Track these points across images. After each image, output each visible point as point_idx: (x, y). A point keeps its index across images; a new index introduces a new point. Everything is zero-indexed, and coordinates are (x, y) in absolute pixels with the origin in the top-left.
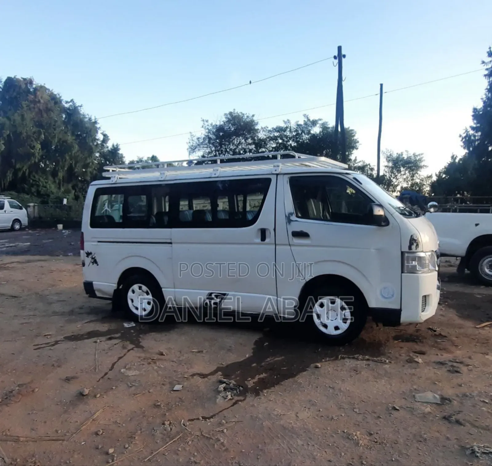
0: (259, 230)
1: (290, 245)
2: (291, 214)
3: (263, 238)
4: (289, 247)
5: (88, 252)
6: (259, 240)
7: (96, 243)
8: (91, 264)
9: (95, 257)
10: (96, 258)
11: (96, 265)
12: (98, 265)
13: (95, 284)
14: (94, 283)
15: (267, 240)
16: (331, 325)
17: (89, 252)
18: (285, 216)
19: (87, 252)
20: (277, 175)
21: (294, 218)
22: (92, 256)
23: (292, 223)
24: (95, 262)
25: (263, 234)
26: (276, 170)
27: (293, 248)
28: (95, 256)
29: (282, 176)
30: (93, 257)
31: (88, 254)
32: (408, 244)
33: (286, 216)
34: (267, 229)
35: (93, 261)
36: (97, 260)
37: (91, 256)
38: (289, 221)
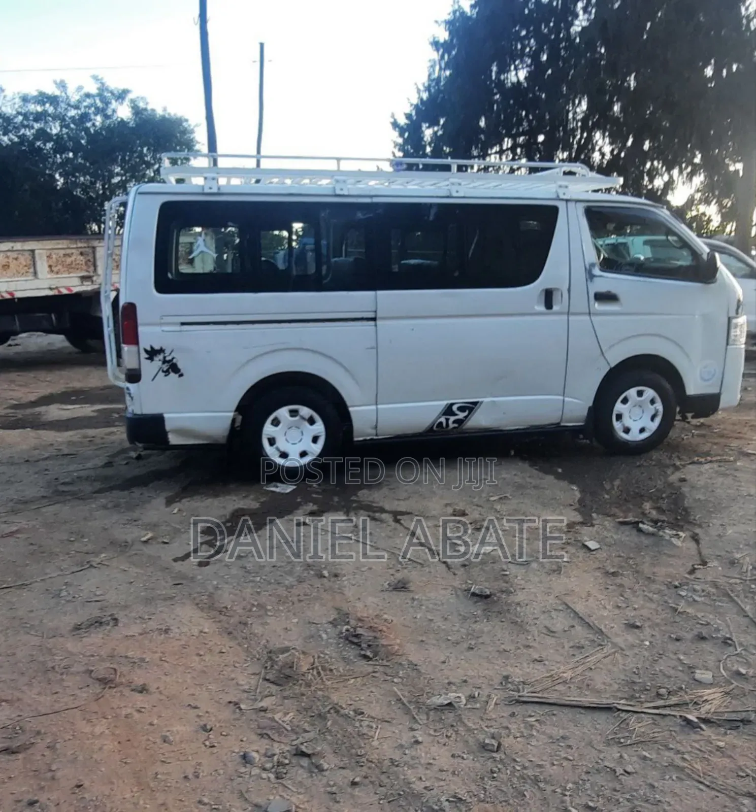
0: (543, 290)
1: (590, 314)
2: (592, 265)
3: (549, 304)
4: (587, 318)
5: (152, 348)
6: (542, 308)
7: (178, 328)
8: (161, 374)
9: (173, 358)
10: (174, 361)
11: (177, 375)
12: (181, 375)
13: (170, 418)
14: (166, 416)
15: (556, 308)
16: (635, 427)
17: (157, 347)
18: (584, 269)
19: (149, 349)
20: (567, 201)
21: (597, 271)
22: (165, 357)
23: (595, 279)
24: (173, 368)
25: (549, 297)
26: (564, 194)
27: (593, 318)
28: (173, 355)
29: (573, 203)
30: (168, 358)
31: (152, 353)
32: (735, 307)
33: (586, 268)
34: (557, 289)
35: (165, 367)
36: (180, 366)
37: (161, 357)
38: (591, 276)
